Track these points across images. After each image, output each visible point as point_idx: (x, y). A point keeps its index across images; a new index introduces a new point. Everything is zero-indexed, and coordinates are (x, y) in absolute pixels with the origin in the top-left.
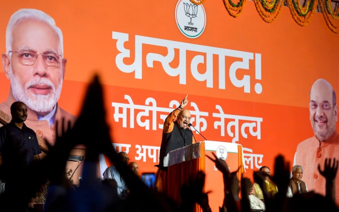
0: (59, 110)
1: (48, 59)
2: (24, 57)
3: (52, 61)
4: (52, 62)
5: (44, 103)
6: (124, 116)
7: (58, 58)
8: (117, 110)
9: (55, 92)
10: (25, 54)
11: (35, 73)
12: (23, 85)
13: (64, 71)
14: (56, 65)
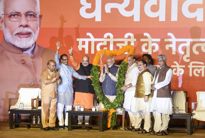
0: (37, 46)
1: (29, 16)
2: (12, 16)
3: (32, 17)
4: (31, 18)
5: (26, 43)
6: (86, 47)
7: (36, 14)
8: (80, 43)
9: (34, 36)
10: (13, 15)
11: (19, 25)
12: (12, 33)
13: (40, 22)
14: (35, 19)
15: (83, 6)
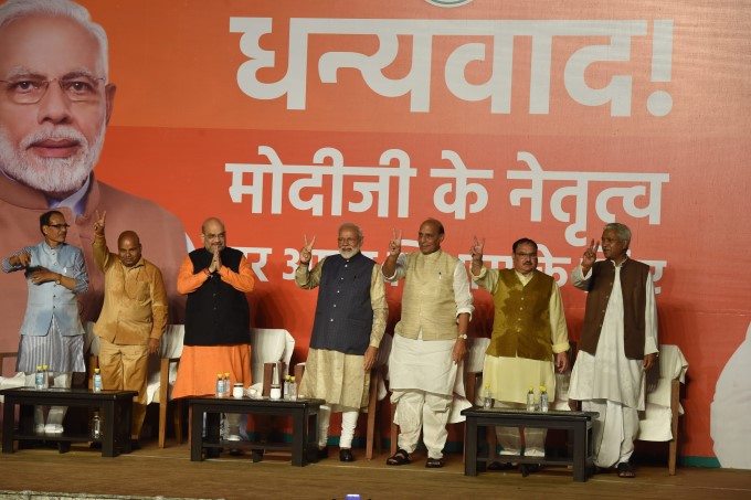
0: (96, 187)
1: (72, 88)
2: (20, 89)
3: (82, 91)
4: (81, 94)
5: (62, 174)
6: (256, 190)
7: (96, 83)
8: (237, 179)
9: (87, 152)
10: (21, 83)
11: (41, 119)
12: (16, 143)
13: (109, 109)
14: (92, 98)
15: (249, 59)
